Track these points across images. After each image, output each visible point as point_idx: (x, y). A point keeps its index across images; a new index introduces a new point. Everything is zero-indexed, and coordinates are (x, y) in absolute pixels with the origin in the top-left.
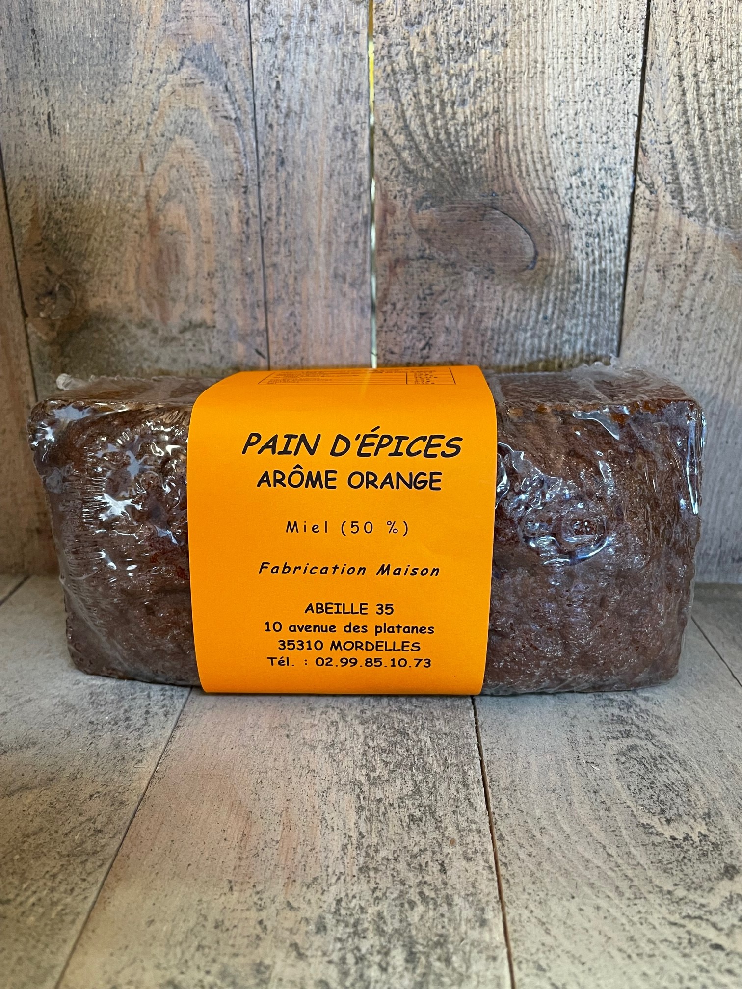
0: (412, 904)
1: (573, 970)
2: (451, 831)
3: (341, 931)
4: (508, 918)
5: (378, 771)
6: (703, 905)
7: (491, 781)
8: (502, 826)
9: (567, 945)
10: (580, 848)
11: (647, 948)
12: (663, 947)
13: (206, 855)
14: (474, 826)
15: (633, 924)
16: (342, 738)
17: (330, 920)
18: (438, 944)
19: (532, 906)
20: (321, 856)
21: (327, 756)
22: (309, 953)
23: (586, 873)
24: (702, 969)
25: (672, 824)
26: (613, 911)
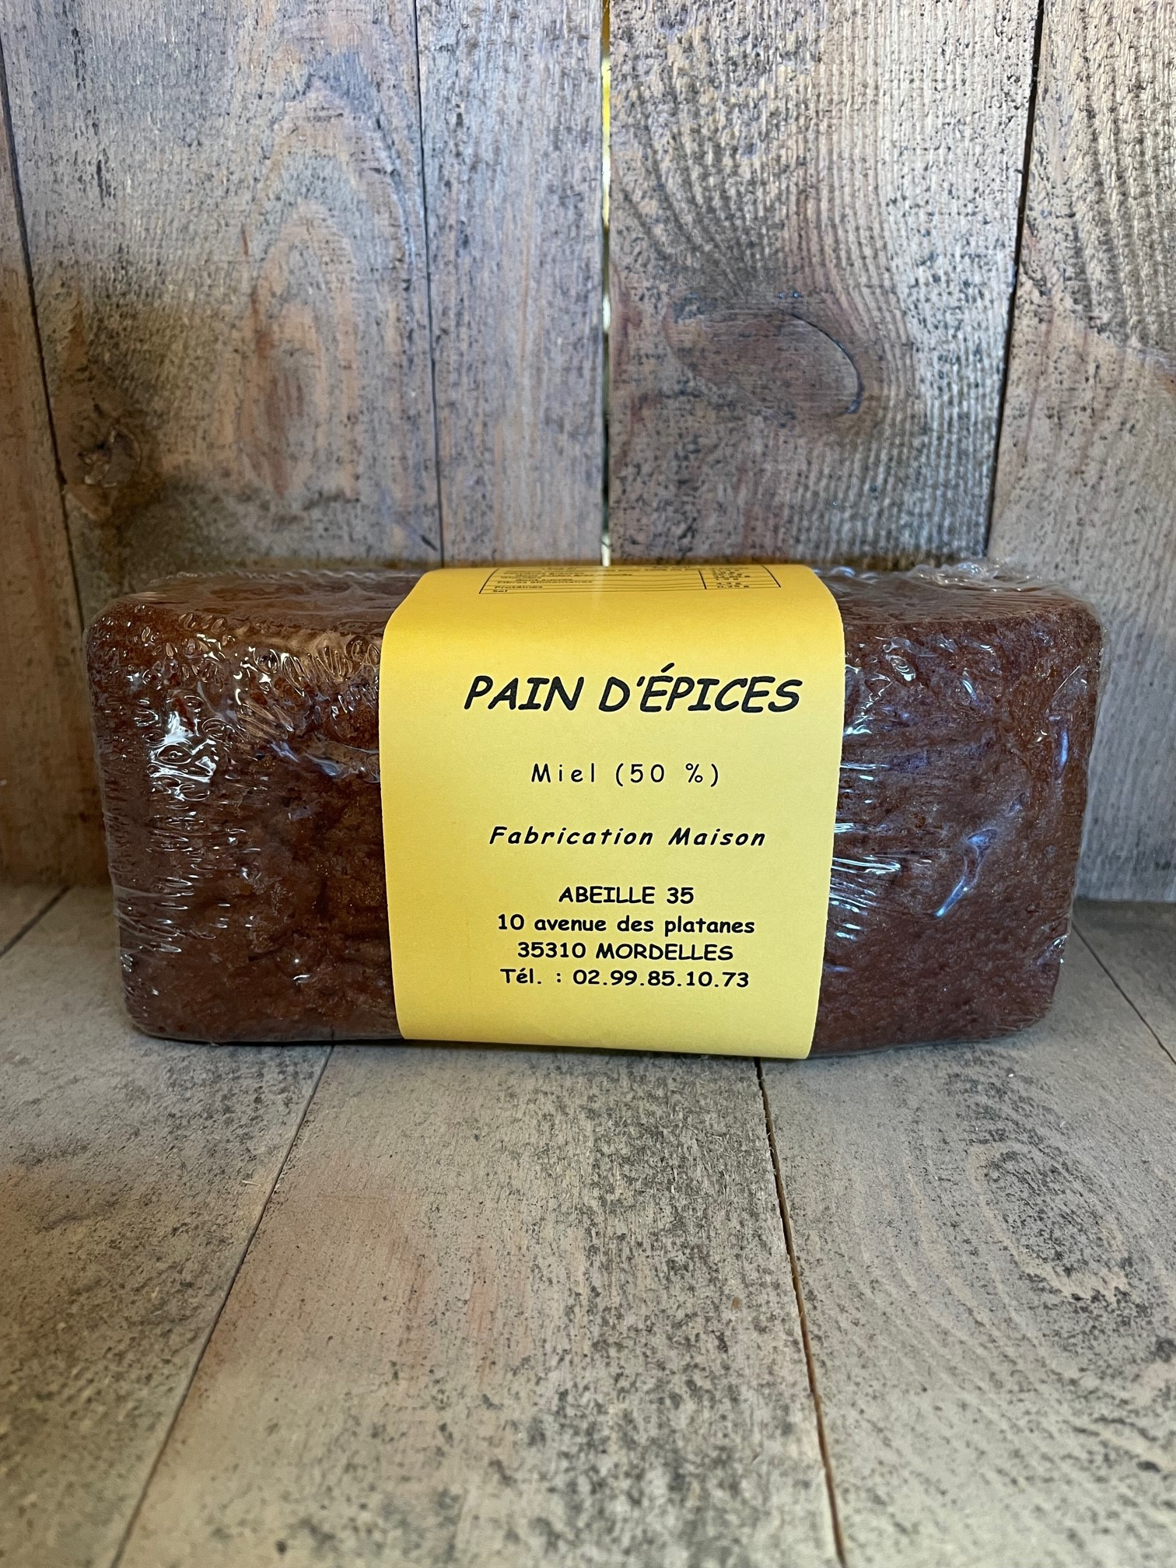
0: (676, 1400)
1: (928, 1501)
2: (734, 1285)
3: (568, 1442)
4: (826, 1422)
5: (618, 1192)
6: (1125, 1402)
7: (793, 1207)
8: (812, 1279)
9: (917, 1463)
10: (934, 1315)
11: (1041, 1469)
12: (1066, 1467)
13: (356, 1321)
14: (768, 1278)
15: (1018, 1430)
16: (561, 1140)
17: (550, 1425)
18: (718, 1463)
19: (861, 1403)
20: (534, 1325)
21: (538, 1168)
22: (519, 1476)
23: (942, 1351)
24: (1127, 1502)
25: (1074, 1275)
26: (986, 1410)
